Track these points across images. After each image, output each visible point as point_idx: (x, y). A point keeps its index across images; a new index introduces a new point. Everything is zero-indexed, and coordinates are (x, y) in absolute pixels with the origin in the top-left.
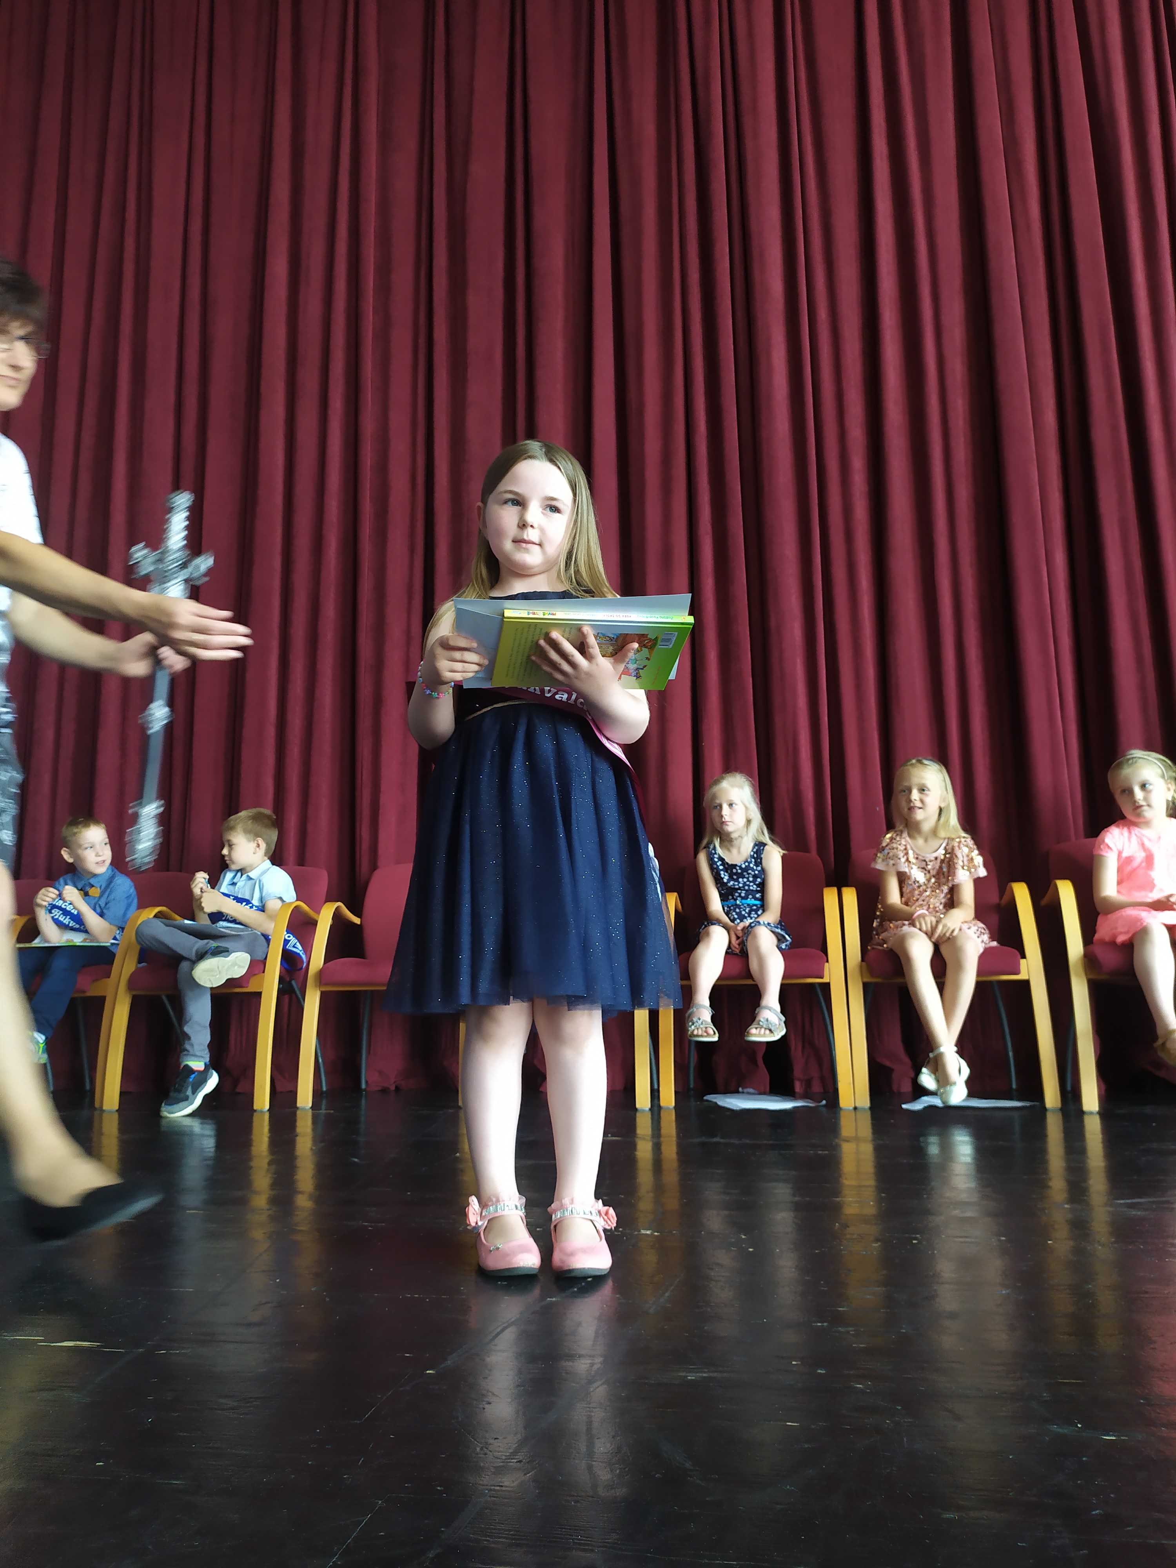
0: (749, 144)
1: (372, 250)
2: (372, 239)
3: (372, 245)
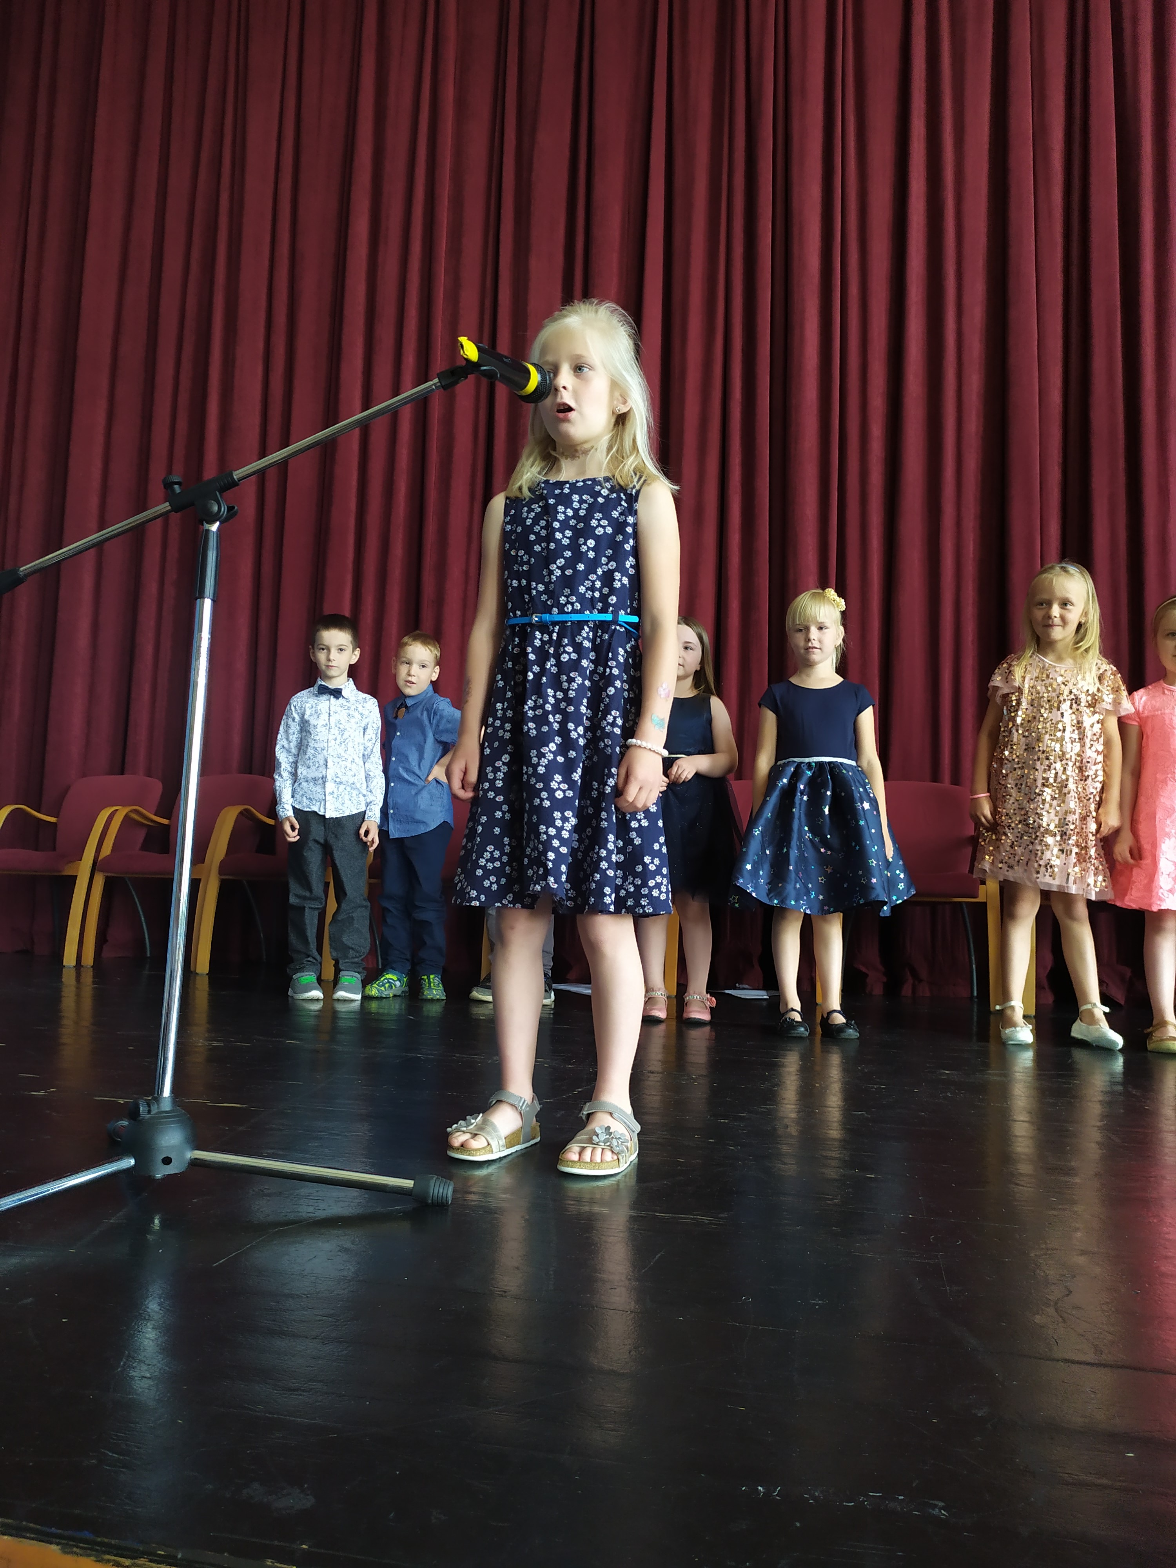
0: (796, 125)
1: (445, 214)
2: (446, 204)
3: (446, 210)
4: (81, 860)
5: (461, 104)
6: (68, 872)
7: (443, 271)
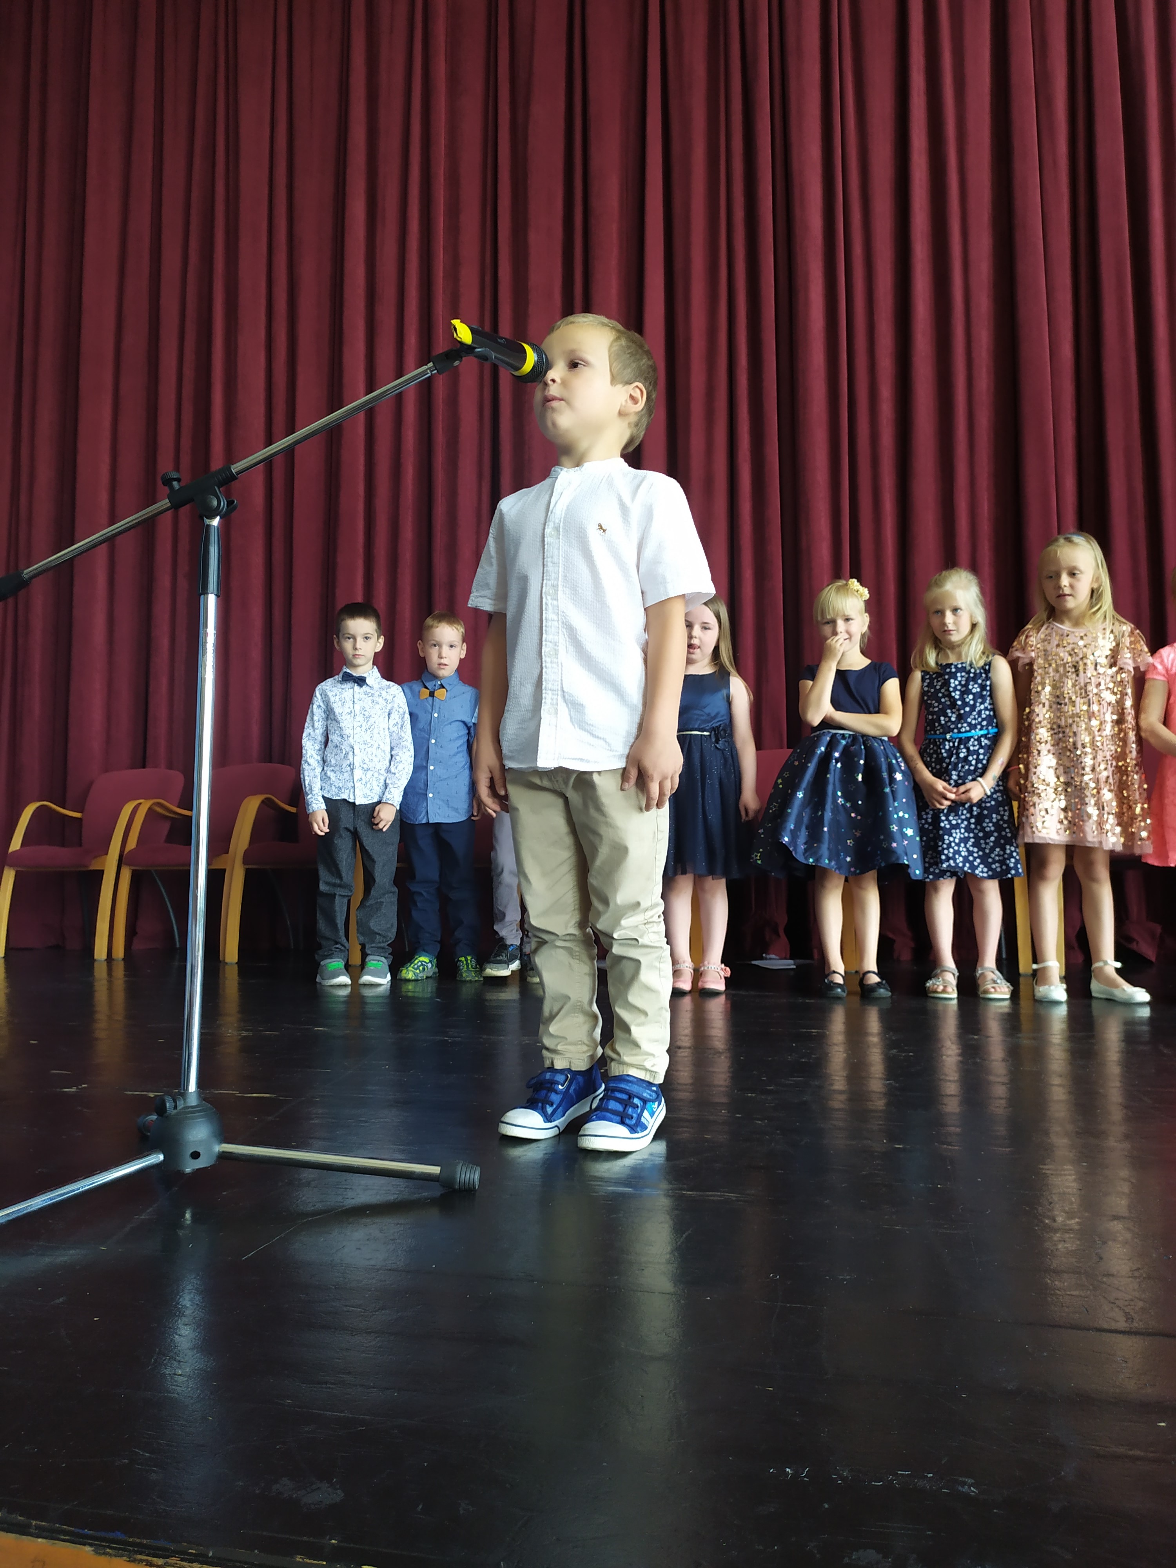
0: (793, 85)
2: (442, 182)
3: (442, 187)
4: (107, 854)
5: (453, 79)
6: (95, 866)
7: (442, 249)
